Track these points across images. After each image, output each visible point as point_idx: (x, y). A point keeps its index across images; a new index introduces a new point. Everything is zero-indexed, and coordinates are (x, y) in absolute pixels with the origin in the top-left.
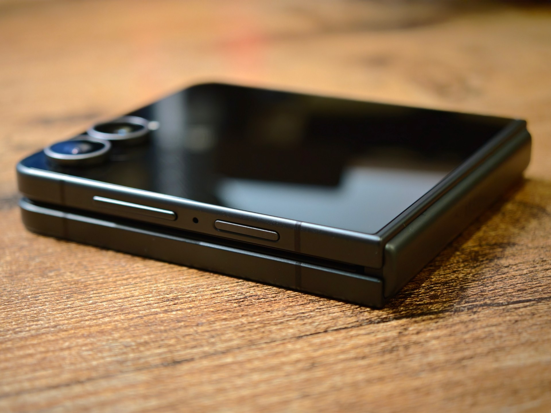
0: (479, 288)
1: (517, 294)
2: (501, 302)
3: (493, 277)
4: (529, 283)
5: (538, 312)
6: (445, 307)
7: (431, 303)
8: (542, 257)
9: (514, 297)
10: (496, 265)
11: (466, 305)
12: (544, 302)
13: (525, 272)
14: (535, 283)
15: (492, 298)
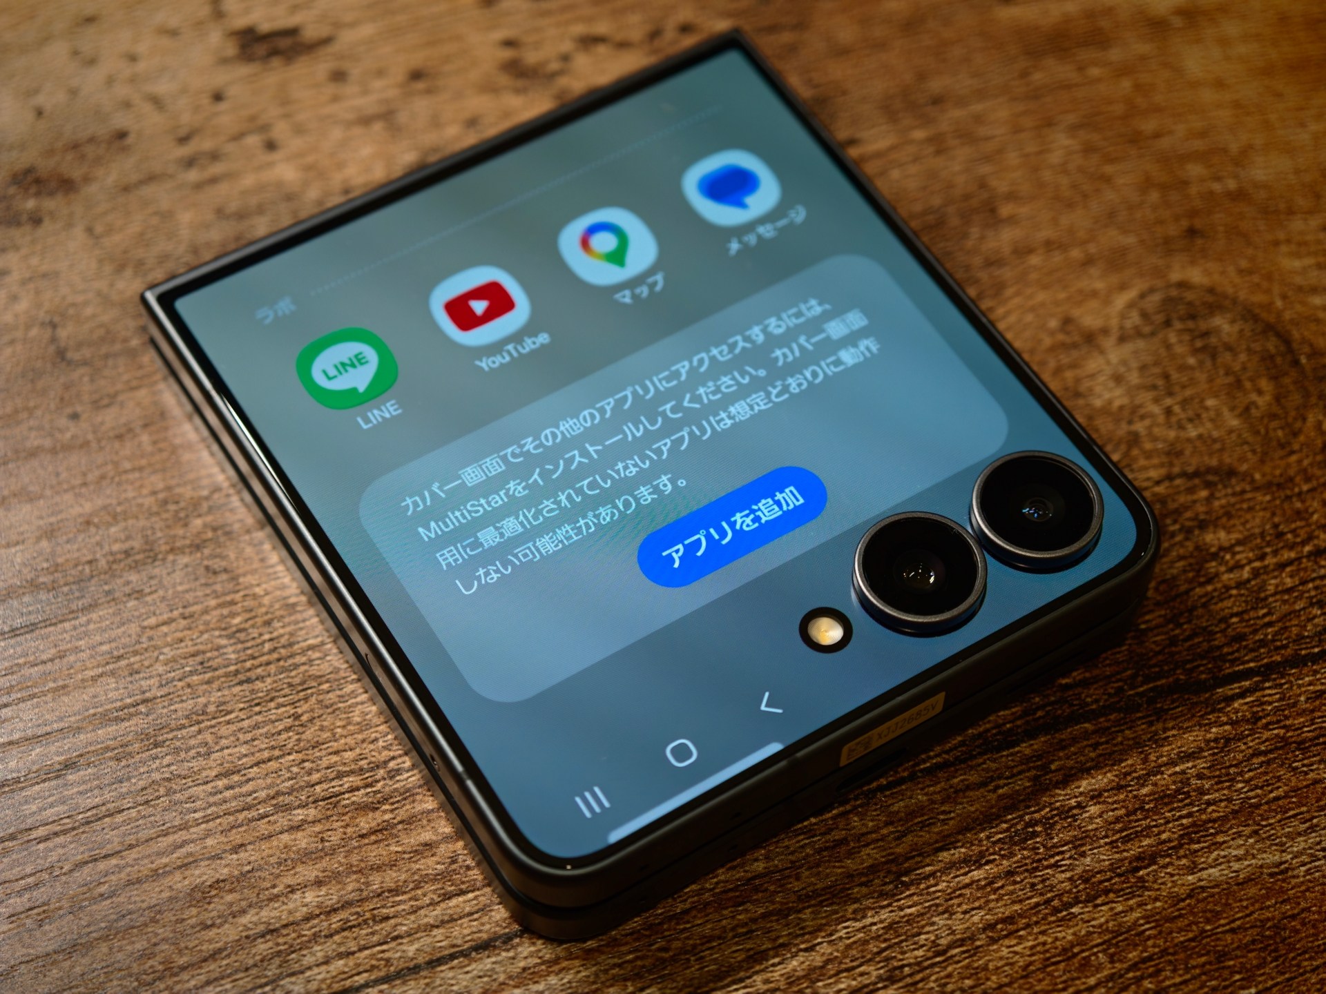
0: (1165, 629)
1: (1230, 650)
2: (1203, 676)
3: (1192, 593)
4: (1252, 614)
5: (1263, 710)
6: (1109, 694)
7: (1085, 683)
8: (1276, 520)
9: (1225, 661)
10: (1197, 548)
11: (1145, 687)
12: (1275, 680)
13: (1246, 573)
14: (1262, 612)
15: (1188, 666)
